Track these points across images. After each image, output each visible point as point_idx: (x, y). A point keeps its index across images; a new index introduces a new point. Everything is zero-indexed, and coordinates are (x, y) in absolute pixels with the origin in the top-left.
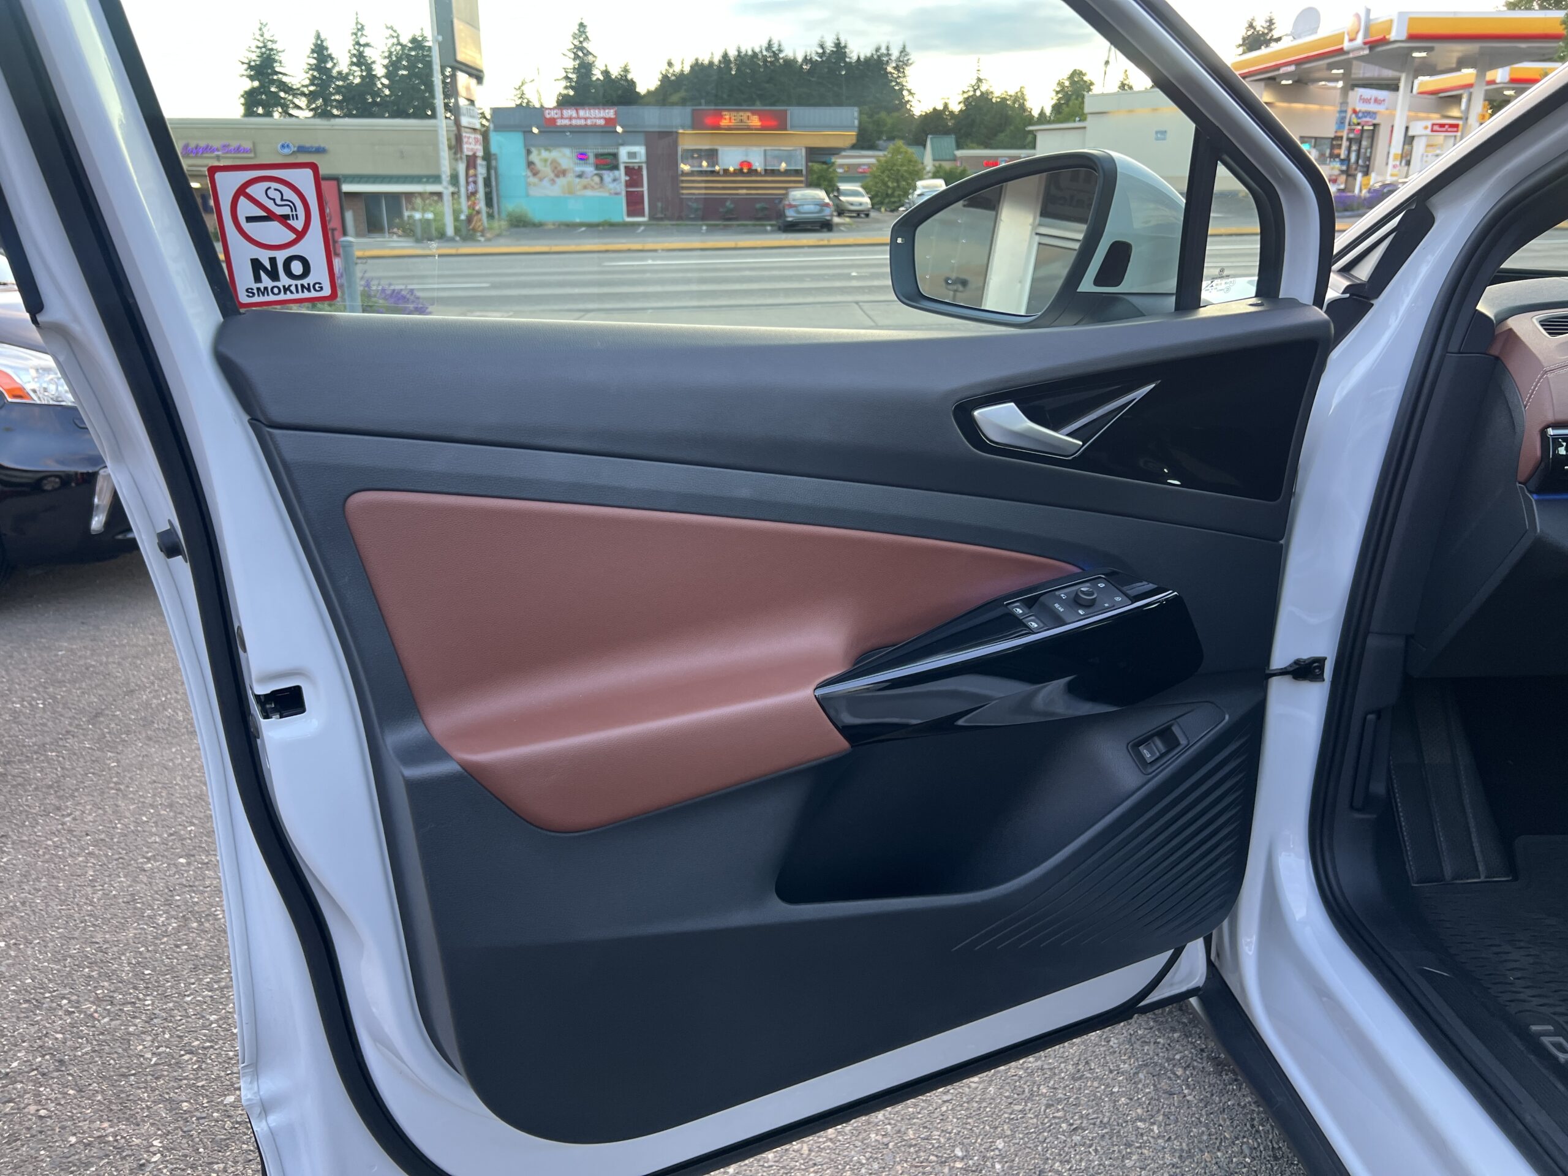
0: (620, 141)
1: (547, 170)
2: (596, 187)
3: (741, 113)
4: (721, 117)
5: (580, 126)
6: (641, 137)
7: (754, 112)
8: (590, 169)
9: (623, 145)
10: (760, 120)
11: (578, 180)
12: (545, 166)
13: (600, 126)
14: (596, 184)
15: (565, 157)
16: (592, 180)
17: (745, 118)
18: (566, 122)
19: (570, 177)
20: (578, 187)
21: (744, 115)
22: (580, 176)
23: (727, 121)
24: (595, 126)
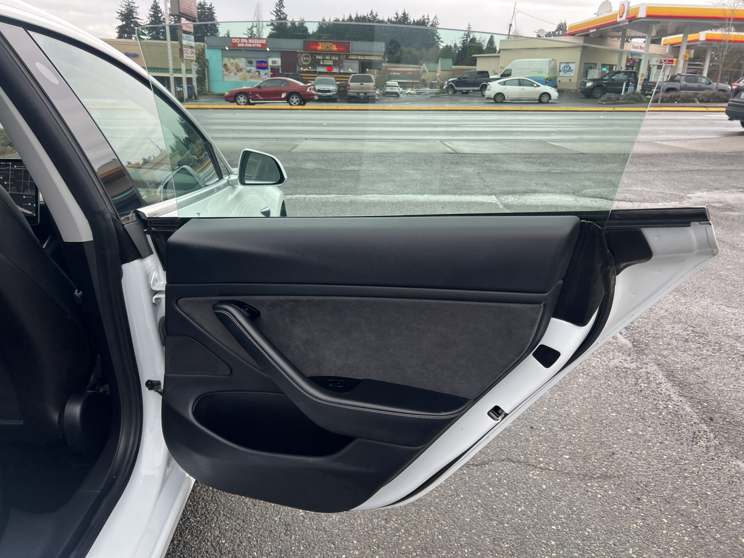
0: (269, 55)
1: (232, 68)
2: (256, 77)
3: (328, 44)
4: (318, 45)
5: (249, 47)
6: (279, 54)
7: (334, 43)
8: (254, 69)
9: (270, 57)
10: (337, 47)
11: (248, 74)
12: (232, 67)
13: (259, 47)
14: (257, 76)
15: (242, 62)
16: (255, 74)
17: (329, 46)
18: (242, 45)
19: (244, 72)
20: (248, 77)
21: (329, 44)
22: (249, 72)
23: (321, 47)
24: (256, 47)
